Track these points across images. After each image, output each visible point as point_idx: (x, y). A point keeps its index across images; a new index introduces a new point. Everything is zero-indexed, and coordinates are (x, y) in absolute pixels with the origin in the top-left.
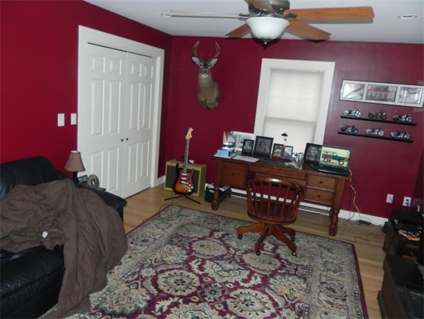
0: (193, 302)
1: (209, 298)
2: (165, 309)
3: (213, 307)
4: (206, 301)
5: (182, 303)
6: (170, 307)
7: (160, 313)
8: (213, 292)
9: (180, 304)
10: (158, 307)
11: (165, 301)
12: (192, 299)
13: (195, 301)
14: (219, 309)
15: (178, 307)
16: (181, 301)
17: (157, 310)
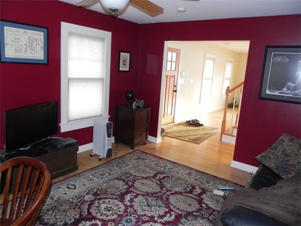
0: (147, 216)
1: (134, 217)
2: (168, 215)
3: (135, 211)
4: (138, 216)
5: (156, 217)
6: (165, 216)
7: (172, 213)
8: (129, 221)
9: (157, 217)
10: (173, 217)
11: (168, 220)
12: (147, 218)
13: (146, 217)
14: (131, 209)
15: (159, 215)
16: (156, 219)
17: (174, 215)
